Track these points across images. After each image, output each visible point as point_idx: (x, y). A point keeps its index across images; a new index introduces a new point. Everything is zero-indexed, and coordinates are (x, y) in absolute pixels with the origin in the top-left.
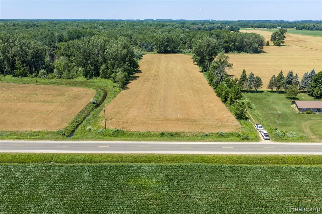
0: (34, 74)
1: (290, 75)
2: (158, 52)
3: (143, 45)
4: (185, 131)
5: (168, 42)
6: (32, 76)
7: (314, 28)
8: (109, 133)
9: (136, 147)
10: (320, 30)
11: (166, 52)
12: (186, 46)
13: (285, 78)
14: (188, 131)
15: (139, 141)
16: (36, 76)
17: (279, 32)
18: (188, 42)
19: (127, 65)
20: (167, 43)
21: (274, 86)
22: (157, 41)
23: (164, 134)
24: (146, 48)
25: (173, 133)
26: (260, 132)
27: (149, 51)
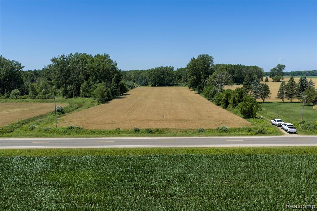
0: (6, 95)
1: (303, 80)
2: (152, 86)
3: (137, 79)
4: (171, 128)
5: (162, 74)
6: (3, 97)
7: (309, 74)
8: (60, 131)
9: (90, 142)
10: (316, 76)
11: (161, 85)
12: (182, 80)
13: (297, 84)
14: (175, 128)
15: (99, 137)
16: (8, 97)
17: (277, 68)
18: (183, 76)
19: (113, 85)
20: (162, 76)
21: (285, 95)
22: (151, 74)
23: (139, 130)
24: (140, 82)
25: (152, 130)
26: (280, 128)
27: (143, 85)
